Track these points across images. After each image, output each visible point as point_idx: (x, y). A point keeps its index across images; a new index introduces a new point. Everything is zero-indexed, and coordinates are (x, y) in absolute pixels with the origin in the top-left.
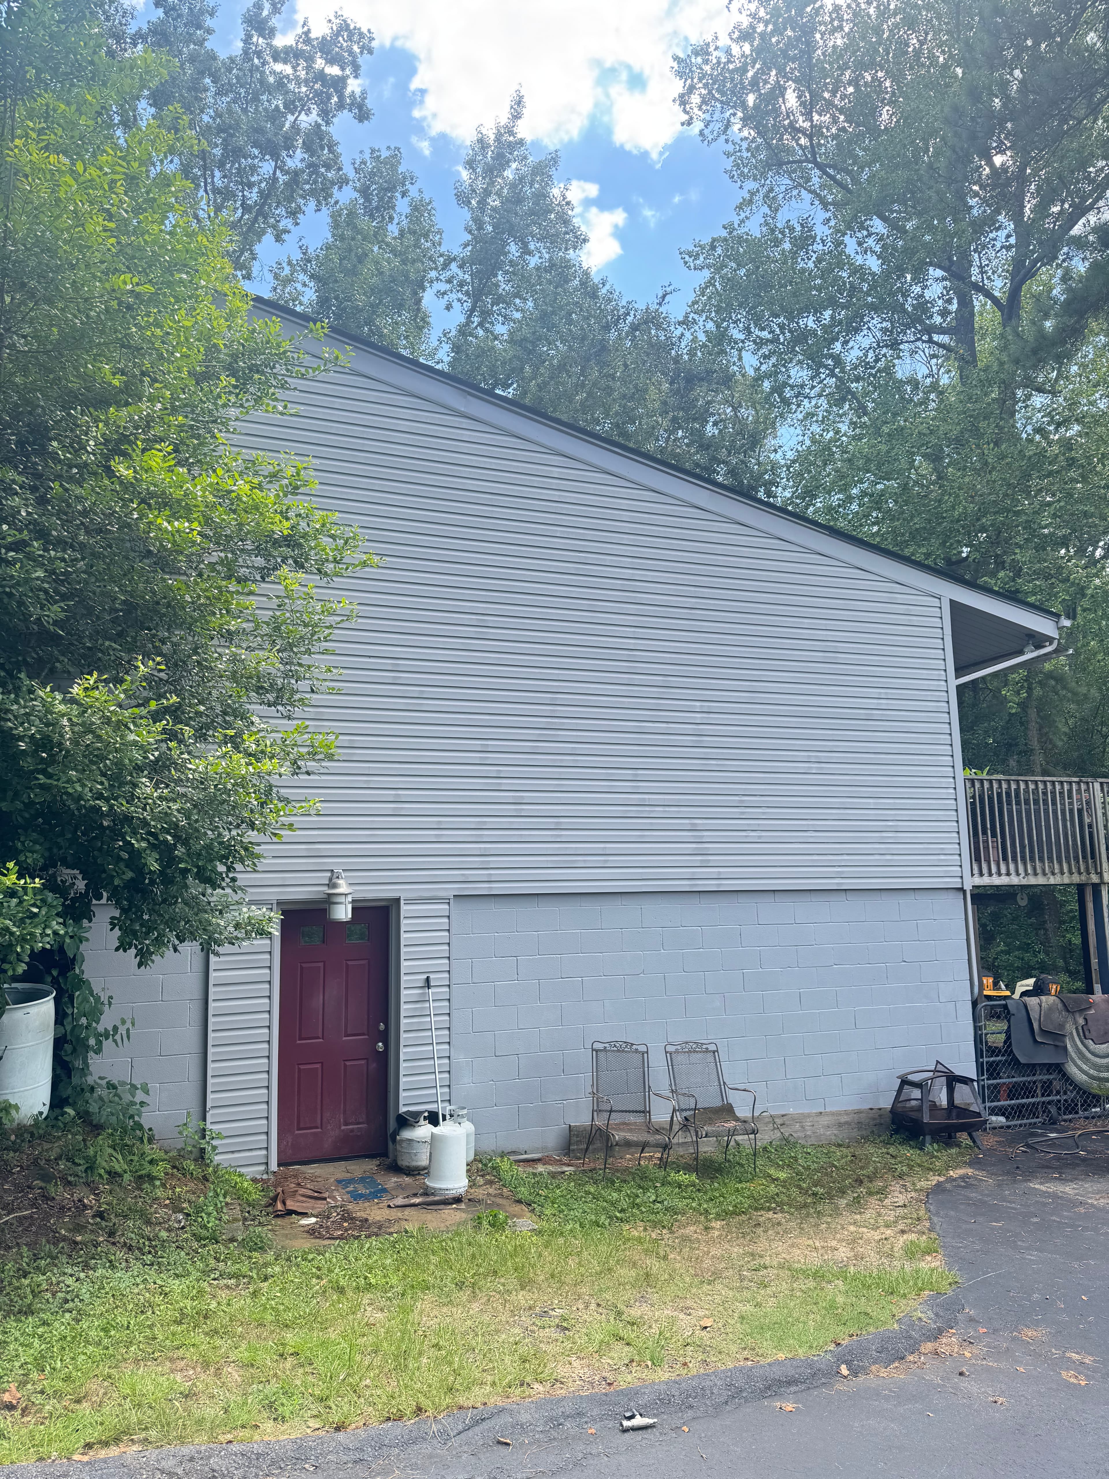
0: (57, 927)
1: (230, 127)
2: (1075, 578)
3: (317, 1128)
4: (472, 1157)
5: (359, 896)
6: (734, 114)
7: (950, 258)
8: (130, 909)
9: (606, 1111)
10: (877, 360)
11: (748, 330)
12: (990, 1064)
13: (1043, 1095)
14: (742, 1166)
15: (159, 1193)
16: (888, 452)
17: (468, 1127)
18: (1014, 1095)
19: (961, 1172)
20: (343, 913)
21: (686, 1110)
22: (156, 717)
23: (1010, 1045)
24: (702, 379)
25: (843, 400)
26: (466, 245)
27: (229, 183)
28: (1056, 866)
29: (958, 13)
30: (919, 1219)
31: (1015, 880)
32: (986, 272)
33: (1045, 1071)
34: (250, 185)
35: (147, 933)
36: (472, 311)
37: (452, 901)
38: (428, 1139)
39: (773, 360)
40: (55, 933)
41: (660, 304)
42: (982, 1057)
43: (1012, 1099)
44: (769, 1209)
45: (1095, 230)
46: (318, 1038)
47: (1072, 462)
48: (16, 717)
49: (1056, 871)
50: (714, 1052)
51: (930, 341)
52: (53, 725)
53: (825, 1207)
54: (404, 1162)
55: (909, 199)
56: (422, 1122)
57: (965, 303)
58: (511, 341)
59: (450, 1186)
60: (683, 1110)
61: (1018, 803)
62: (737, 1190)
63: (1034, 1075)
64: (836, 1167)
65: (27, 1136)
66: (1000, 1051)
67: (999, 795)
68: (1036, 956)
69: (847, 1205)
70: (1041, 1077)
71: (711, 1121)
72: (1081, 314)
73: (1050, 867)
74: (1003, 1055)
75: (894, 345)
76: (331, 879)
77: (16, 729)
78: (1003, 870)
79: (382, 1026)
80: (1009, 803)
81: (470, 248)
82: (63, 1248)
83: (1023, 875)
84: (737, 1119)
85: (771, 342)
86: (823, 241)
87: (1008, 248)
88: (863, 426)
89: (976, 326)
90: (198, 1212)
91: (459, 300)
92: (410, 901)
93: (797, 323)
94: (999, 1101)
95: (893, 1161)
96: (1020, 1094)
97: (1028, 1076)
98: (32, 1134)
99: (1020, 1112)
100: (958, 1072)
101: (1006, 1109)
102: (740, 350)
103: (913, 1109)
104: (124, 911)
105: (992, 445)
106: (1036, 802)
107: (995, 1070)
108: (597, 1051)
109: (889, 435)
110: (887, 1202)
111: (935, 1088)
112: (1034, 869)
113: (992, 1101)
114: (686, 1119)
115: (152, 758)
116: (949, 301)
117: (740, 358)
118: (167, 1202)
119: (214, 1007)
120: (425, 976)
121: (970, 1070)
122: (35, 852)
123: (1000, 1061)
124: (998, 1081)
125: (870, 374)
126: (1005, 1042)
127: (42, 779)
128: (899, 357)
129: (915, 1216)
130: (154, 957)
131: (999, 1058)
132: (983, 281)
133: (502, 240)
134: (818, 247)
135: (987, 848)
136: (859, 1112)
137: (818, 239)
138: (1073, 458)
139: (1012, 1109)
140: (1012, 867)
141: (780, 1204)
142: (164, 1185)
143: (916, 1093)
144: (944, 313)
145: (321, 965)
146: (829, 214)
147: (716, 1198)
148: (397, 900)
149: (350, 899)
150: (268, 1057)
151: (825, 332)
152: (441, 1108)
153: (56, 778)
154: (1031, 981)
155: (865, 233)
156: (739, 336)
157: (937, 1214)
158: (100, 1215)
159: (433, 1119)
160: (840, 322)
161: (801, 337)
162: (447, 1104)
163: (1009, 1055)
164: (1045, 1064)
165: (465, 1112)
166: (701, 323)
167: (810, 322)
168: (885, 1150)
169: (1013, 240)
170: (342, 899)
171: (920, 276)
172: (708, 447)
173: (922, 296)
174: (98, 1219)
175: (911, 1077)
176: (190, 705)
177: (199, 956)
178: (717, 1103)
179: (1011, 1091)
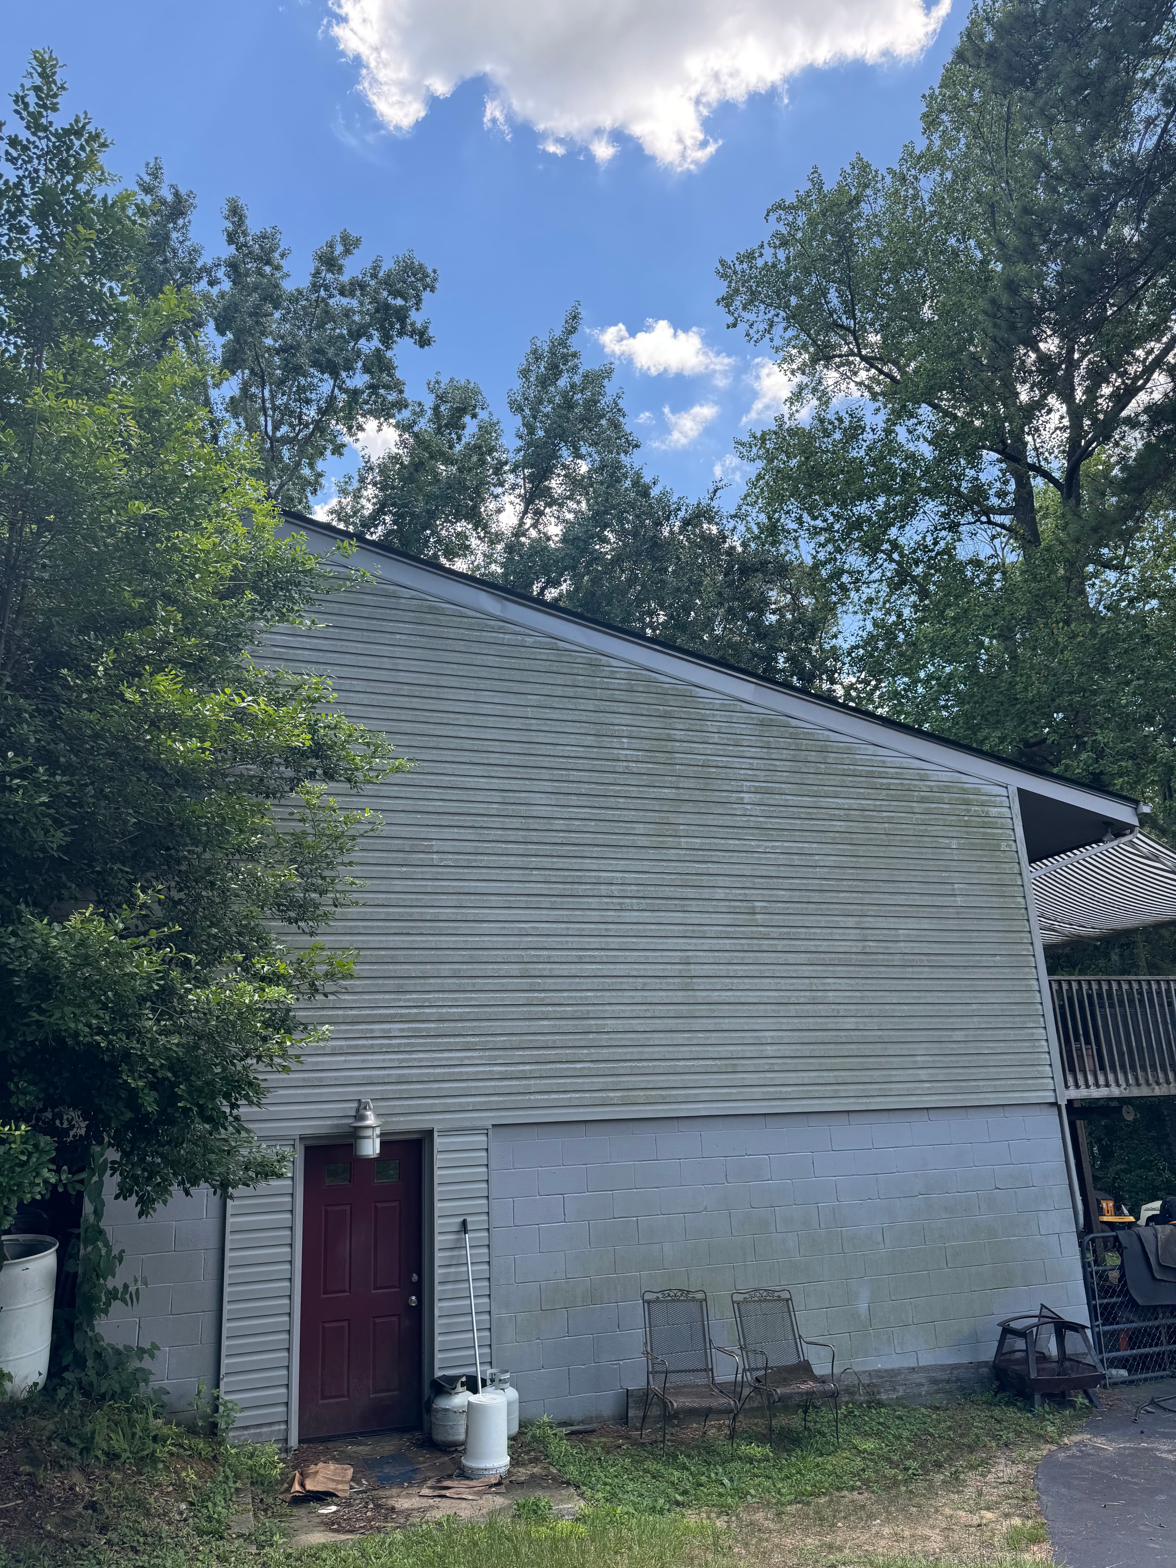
0: (48, 1175)
1: (292, 347)
2: (1162, 758)
3: (343, 1396)
4: (515, 1429)
5: (390, 1128)
6: (777, 315)
7: (1003, 442)
8: (132, 1152)
9: (662, 1372)
10: (936, 543)
11: (800, 520)
12: (1104, 1307)
13: (1169, 1343)
14: (823, 1435)
15: (162, 1478)
16: (954, 635)
17: (512, 1393)
18: (1135, 1344)
19: (1077, 1438)
20: (371, 1148)
21: (757, 1369)
22: (159, 944)
23: (1125, 1284)
24: (757, 570)
25: (903, 582)
26: (519, 450)
27: (288, 400)
28: (1161, 1075)
29: (993, 213)
30: (1025, 1499)
31: (1115, 1092)
32: (1042, 453)
33: (1168, 1314)
34: (308, 402)
35: (149, 1178)
36: (525, 512)
37: (490, 1132)
38: (465, 1409)
39: (830, 548)
40: (46, 1181)
41: (712, 499)
42: (1094, 1299)
43: (1133, 1348)
44: (853, 1488)
45: (1148, 409)
46: (344, 1291)
47: (1147, 640)
48: (12, 951)
49: (1162, 1080)
50: (787, 1300)
51: (989, 522)
52: (49, 958)
53: (919, 1486)
54: (439, 1437)
55: (958, 387)
56: (459, 1388)
57: (1023, 485)
58: (564, 540)
59: (489, 1465)
60: (754, 1369)
61: (1112, 1006)
62: (818, 1465)
63: (1156, 1319)
64: (931, 1435)
65: (19, 1412)
66: (1114, 1291)
67: (1090, 997)
68: (1161, 1175)
69: (944, 1482)
70: (1163, 1322)
71: (785, 1382)
72: (1140, 491)
73: (1153, 1076)
74: (1118, 1296)
75: (954, 527)
76: (358, 1110)
77: (11, 963)
78: (1101, 1081)
79: (415, 1277)
80: (1102, 1006)
81: (522, 453)
82: (45, 1547)
83: (1124, 1086)
84: (815, 1379)
85: (825, 530)
86: (873, 430)
87: (1063, 429)
88: (925, 608)
89: (1036, 505)
90: (203, 1501)
91: (511, 503)
92: (445, 1133)
93: (851, 510)
94: (1118, 1350)
95: (998, 1427)
96: (1141, 1342)
97: (1149, 1320)
98: (25, 1409)
99: (1144, 1364)
100: (1067, 1318)
101: (1127, 1360)
102: (796, 539)
103: (1017, 1362)
104: (126, 1154)
105: (1061, 625)
106: (1131, 1001)
107: (1110, 1313)
108: (649, 1302)
109: (953, 618)
110: (990, 1477)
111: (1043, 1336)
112: (1136, 1079)
113: (1110, 1351)
114: (758, 1380)
115: (156, 988)
116: (1006, 482)
117: (797, 547)
118: (171, 1488)
119: (232, 1258)
120: (461, 1219)
121: (1080, 1313)
122: (29, 1093)
123: (1115, 1303)
124: (1116, 1327)
125: (930, 558)
126: (1120, 1280)
127: (36, 1016)
128: (960, 540)
129: (1021, 1495)
130: (156, 1205)
131: (1114, 1300)
132: (1039, 461)
133: (553, 444)
134: (869, 436)
135: (1080, 1057)
136: (954, 1367)
137: (868, 429)
138: (1147, 636)
139: (1134, 1358)
140: (1111, 1077)
141: (866, 1482)
142: (167, 1468)
143: (1020, 1344)
144: (1002, 494)
145: (348, 1208)
146: (877, 404)
147: (792, 1475)
148: (430, 1132)
149: (378, 1131)
150: (289, 1314)
151: (880, 519)
152: (480, 1371)
153: (48, 1014)
154: (1158, 1204)
155: (915, 421)
156: (792, 526)
157: (1046, 1492)
158: (92, 1506)
159: (472, 1385)
160: (894, 508)
161: (857, 524)
162: (487, 1367)
163: (1125, 1296)
164: (1167, 1306)
165: (507, 1376)
166: (754, 515)
167: (862, 508)
168: (989, 1414)
169: (1066, 422)
170: (369, 1133)
171: (973, 459)
172: (765, 636)
173: (977, 479)
174: (90, 1512)
175: (1013, 1325)
176: (203, 929)
177: (215, 1200)
178: (792, 1360)
179: (1131, 1339)
